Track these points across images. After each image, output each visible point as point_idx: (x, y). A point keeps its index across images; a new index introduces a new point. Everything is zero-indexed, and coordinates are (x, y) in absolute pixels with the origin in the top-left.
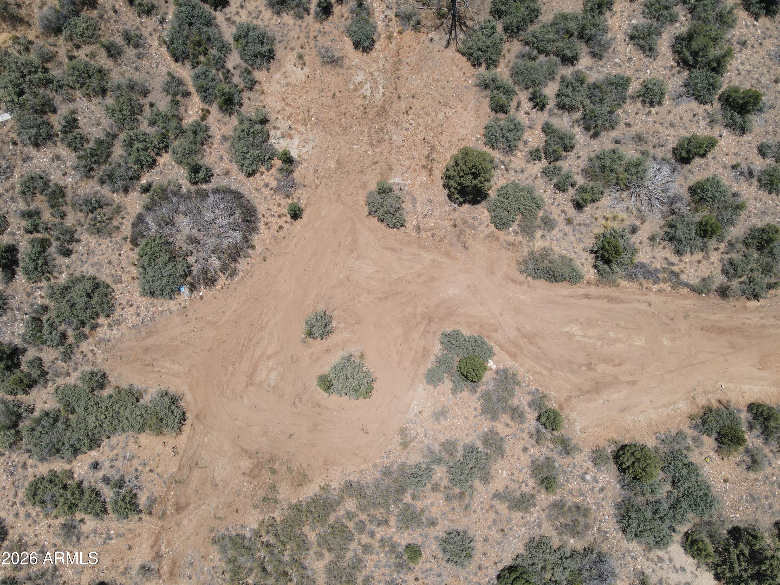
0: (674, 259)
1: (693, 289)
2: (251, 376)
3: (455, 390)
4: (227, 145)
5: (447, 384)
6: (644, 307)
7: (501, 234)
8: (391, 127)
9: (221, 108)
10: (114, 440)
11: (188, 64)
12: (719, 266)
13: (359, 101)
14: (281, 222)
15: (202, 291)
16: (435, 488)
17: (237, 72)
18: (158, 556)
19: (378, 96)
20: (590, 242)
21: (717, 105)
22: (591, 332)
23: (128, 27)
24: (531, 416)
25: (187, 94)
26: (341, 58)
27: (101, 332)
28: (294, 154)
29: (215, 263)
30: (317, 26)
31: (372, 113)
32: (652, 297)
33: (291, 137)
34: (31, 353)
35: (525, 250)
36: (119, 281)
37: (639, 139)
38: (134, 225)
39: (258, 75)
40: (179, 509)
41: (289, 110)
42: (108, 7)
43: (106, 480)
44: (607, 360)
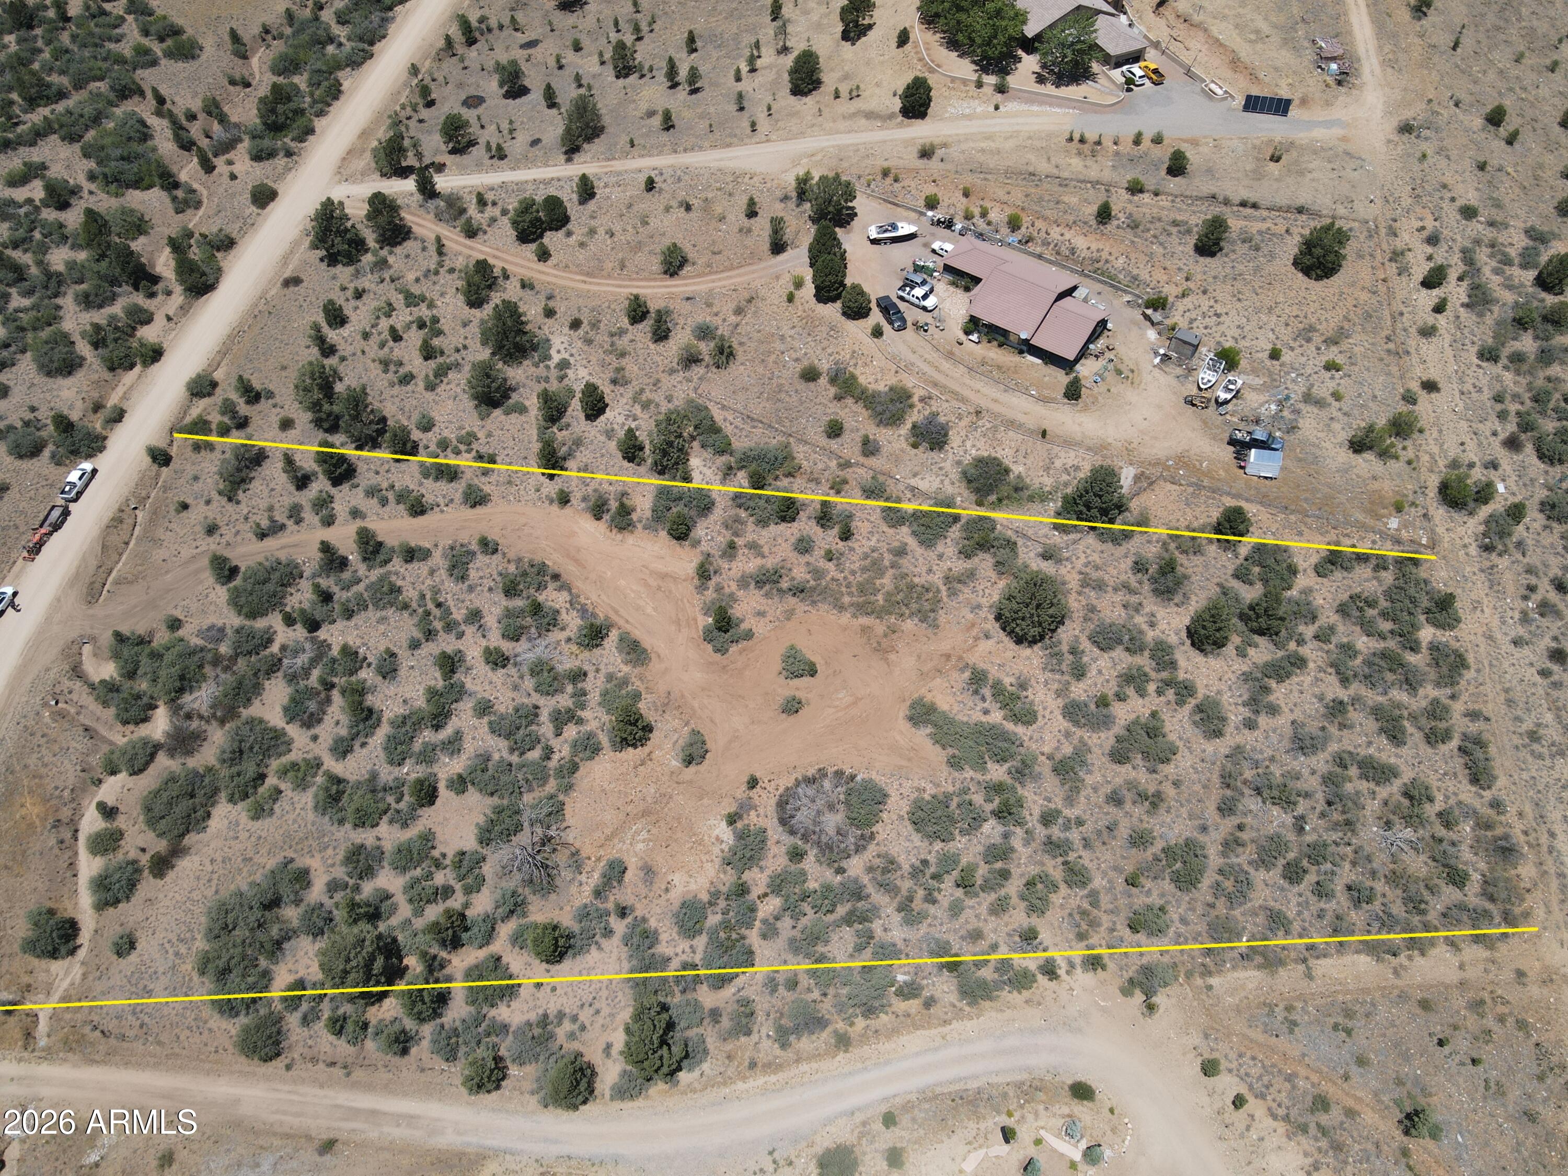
0: (563, 611)
1: (570, 590)
2: (855, 703)
3: (742, 621)
4: (762, 863)
5: (744, 626)
6: (603, 597)
7: (642, 689)
8: (649, 800)
9: (748, 892)
10: (965, 719)
11: (747, 942)
12: (545, 593)
13: (654, 831)
14: (766, 785)
15: (848, 771)
16: (793, 579)
17: (718, 909)
18: (976, 639)
19: (639, 826)
20: (597, 651)
21: (456, 676)
22: (642, 603)
23: (768, 998)
24: (712, 584)
25: (765, 922)
26: (641, 869)
27: (931, 790)
28: (724, 824)
29: (827, 784)
30: (638, 906)
31: (653, 818)
32: (594, 598)
33: (718, 838)
34: (989, 807)
35: (637, 671)
36: (901, 818)
37: (516, 688)
38: (865, 848)
39: (705, 897)
40: (948, 657)
41: (704, 859)
42: (770, 1022)
43: (983, 699)
44: (646, 585)
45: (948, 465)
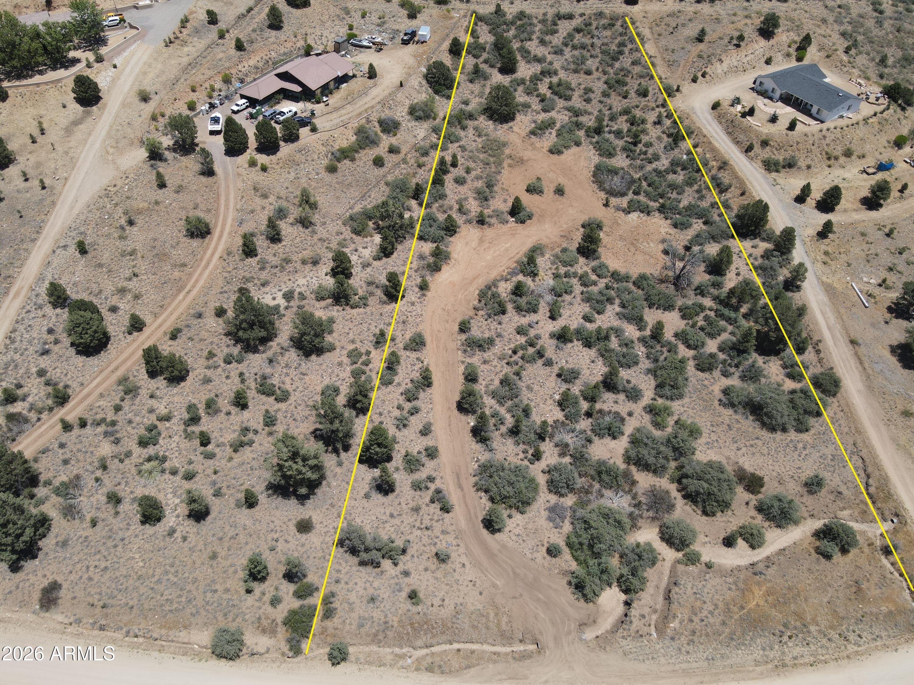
2: (554, 171)
7: (559, 248)
15: (592, 173)
17: (673, 216)
19: (640, 245)
26: (663, 244)
28: (629, 217)
29: (600, 180)
30: (682, 244)
31: (634, 241)
33: (638, 218)
34: (597, 137)
35: (547, 251)
36: (609, 161)
37: (571, 303)
38: (627, 171)
39: (669, 221)
40: (524, 140)
41: (649, 222)
43: (544, 133)
45: (410, 125)
